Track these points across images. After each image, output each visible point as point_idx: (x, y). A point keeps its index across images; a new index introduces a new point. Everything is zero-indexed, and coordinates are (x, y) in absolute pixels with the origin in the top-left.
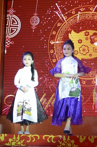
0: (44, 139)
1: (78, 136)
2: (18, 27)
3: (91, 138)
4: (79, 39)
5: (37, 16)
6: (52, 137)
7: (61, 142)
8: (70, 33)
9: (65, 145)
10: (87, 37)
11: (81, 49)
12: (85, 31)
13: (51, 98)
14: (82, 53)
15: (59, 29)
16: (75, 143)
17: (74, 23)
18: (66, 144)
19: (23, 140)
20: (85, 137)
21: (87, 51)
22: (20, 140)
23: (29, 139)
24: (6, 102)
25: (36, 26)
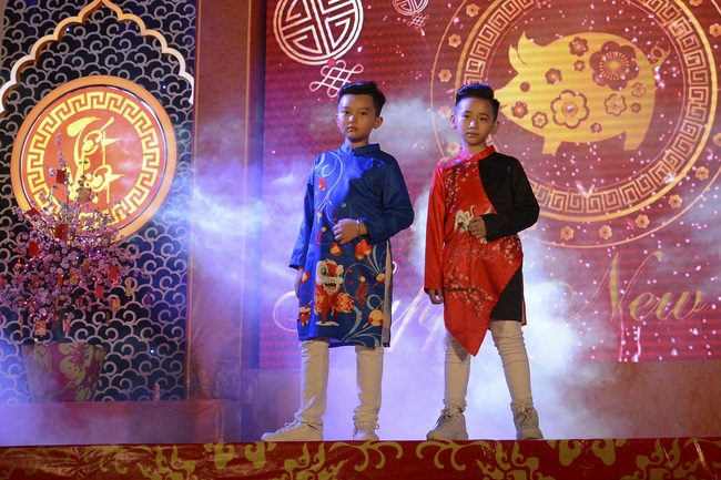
0: (420, 456)
1: (552, 442)
3: (603, 446)
4: (547, 69)
6: (451, 450)
7: (489, 466)
8: (516, 46)
9: (505, 476)
10: (582, 58)
11: (558, 106)
12: (570, 38)
14: (560, 121)
15: (471, 30)
16: (544, 469)
17: (524, 10)
18: (505, 472)
19: (341, 464)
20: (579, 445)
21: (581, 114)
22: (326, 465)
23: (361, 458)
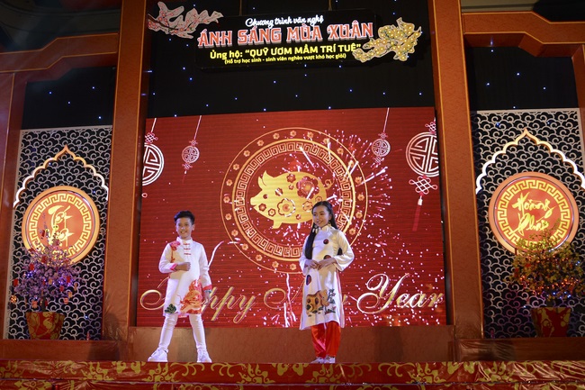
0: (213, 370)
1: (274, 365)
2: (158, 167)
3: (297, 366)
5: (196, 146)
6: (227, 367)
7: (245, 375)
8: (261, 177)
10: (292, 184)
11: (281, 206)
13: (228, 294)
14: (282, 213)
16: (270, 377)
17: (266, 160)
18: (252, 378)
19: (176, 373)
20: (286, 366)
22: (169, 373)
23: (185, 370)
24: (144, 302)
25: (191, 164)
